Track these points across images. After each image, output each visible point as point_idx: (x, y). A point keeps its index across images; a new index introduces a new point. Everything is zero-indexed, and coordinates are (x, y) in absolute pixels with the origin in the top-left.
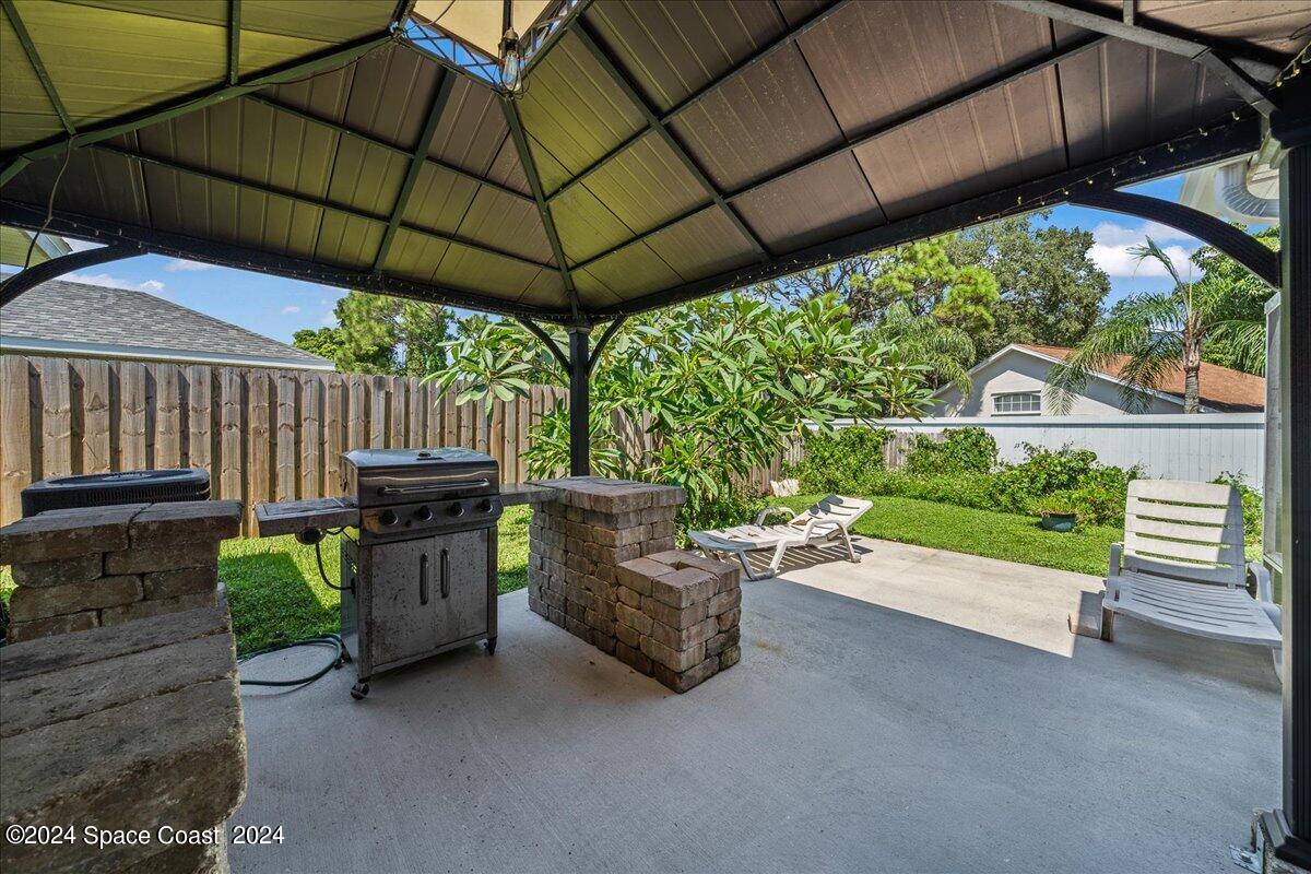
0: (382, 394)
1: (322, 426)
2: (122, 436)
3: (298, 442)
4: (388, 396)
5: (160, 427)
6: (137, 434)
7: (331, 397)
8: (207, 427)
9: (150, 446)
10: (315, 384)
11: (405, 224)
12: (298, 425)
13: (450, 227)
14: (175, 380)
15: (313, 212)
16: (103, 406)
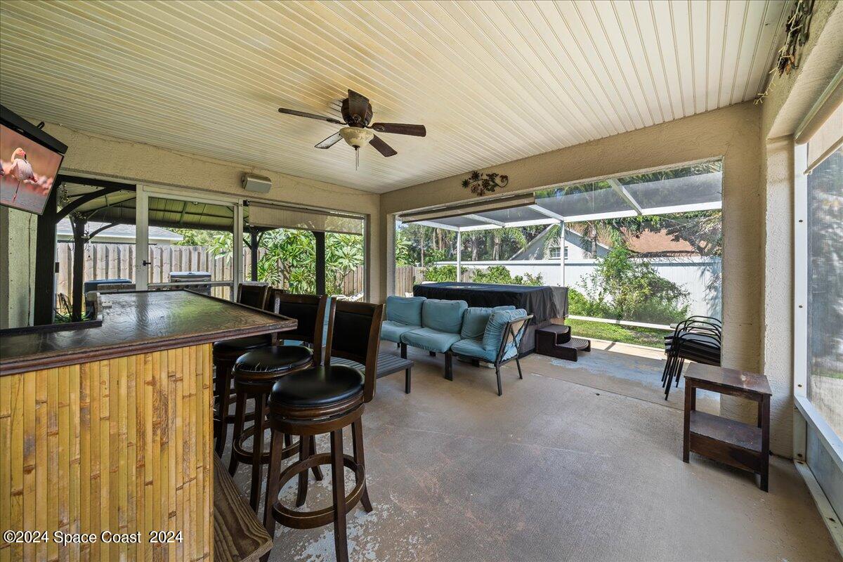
0: (197, 253)
1: (171, 266)
2: (97, 270)
3: (161, 272)
4: (199, 253)
5: (110, 266)
6: (103, 269)
7: (175, 254)
8: (127, 267)
9: (107, 273)
10: (169, 250)
11: (187, 213)
12: (162, 266)
13: (200, 212)
14: (116, 250)
15: (162, 213)
16: (91, 259)
